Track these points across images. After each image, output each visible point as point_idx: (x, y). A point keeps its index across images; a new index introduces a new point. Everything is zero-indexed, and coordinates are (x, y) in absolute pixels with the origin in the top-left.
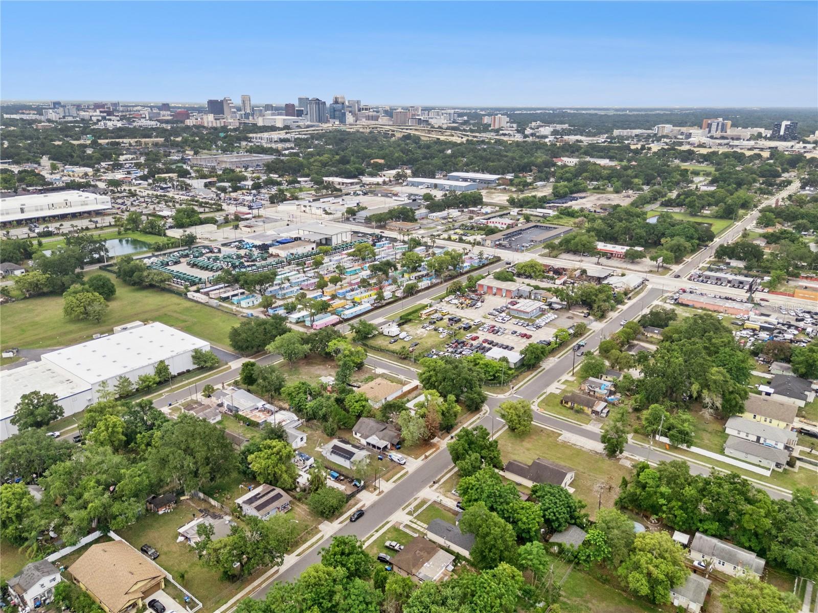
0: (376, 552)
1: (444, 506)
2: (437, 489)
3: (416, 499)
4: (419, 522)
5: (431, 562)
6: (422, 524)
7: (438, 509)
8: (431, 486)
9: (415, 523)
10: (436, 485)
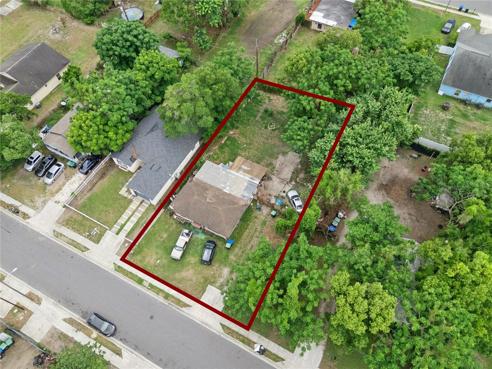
0: (191, 271)
1: (82, 192)
2: (34, 207)
3: (58, 235)
4: (121, 221)
5: (220, 186)
6: (125, 217)
7: (89, 199)
8: (25, 216)
9: (123, 226)
10: (23, 209)
